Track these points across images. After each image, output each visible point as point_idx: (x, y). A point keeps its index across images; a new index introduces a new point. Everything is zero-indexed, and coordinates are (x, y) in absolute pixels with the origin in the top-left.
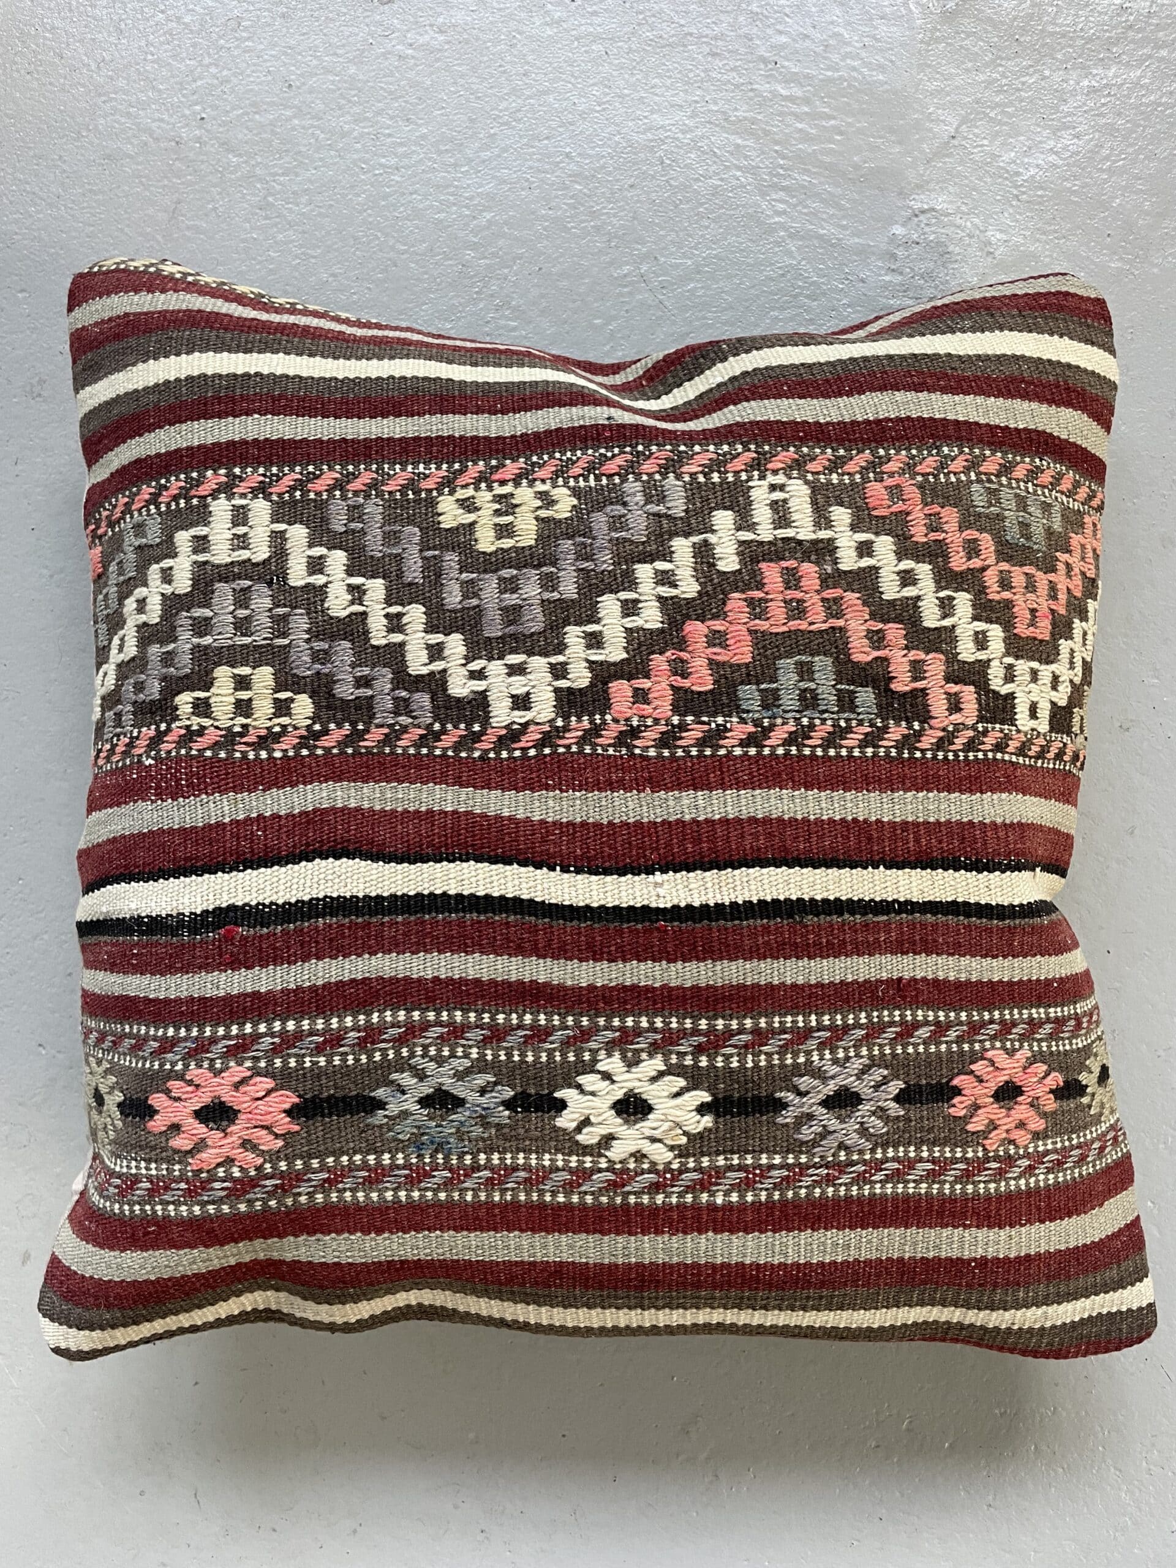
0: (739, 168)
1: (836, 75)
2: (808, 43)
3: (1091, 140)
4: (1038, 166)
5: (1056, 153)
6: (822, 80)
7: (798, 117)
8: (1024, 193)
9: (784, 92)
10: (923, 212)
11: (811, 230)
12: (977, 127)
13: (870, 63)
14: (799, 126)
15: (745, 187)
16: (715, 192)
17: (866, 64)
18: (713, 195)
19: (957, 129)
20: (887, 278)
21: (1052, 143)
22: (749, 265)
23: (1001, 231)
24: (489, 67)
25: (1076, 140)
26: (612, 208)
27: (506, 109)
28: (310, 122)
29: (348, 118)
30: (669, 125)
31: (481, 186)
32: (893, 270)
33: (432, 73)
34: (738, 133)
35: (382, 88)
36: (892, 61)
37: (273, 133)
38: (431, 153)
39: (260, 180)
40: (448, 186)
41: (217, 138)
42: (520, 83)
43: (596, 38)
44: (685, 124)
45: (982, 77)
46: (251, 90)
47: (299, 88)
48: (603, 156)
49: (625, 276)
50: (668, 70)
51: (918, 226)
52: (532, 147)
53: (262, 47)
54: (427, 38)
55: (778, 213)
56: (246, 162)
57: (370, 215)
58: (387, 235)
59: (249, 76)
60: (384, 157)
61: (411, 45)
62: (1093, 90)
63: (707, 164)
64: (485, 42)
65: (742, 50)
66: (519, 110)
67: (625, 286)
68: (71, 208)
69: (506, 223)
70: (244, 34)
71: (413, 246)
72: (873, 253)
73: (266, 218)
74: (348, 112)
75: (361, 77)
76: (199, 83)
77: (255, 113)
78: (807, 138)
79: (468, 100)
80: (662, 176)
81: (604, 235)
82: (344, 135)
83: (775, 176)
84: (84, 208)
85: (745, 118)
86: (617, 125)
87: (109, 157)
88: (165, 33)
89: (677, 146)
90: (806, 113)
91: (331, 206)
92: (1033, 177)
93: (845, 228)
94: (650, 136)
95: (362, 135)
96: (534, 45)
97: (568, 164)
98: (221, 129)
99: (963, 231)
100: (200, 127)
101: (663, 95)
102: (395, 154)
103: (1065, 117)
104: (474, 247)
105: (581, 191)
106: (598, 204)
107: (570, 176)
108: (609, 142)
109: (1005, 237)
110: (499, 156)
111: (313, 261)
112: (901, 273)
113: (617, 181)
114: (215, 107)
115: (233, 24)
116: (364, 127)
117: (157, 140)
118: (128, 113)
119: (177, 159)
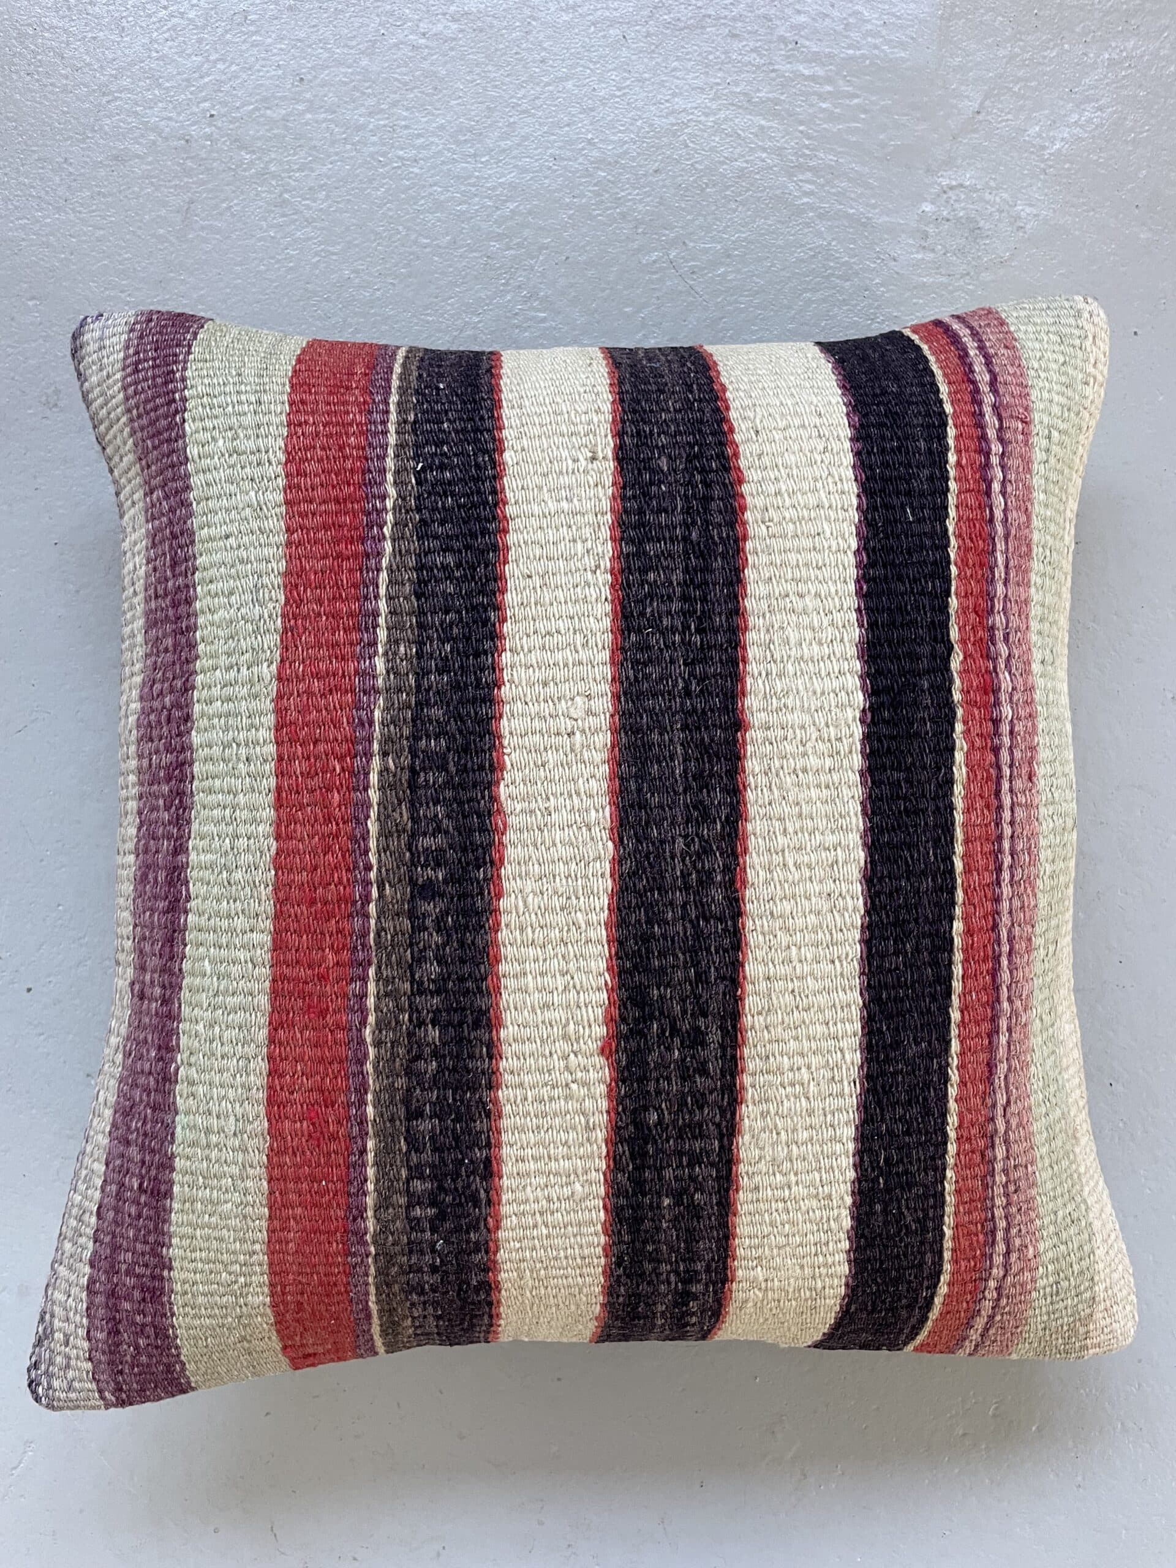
0: (764, 150)
1: (858, 53)
2: (828, 21)
3: (1115, 112)
4: (1063, 139)
5: (1081, 126)
6: (843, 59)
7: (822, 97)
8: (1051, 167)
9: (806, 72)
10: (952, 188)
11: (840, 210)
12: (1001, 102)
13: (891, 41)
14: (824, 106)
15: (771, 168)
16: (742, 174)
17: (888, 42)
18: (739, 177)
19: (981, 104)
20: (920, 256)
21: (1075, 117)
22: (780, 247)
23: (1031, 205)
24: (505, 54)
25: (1099, 113)
26: (638, 194)
27: (524, 97)
28: (323, 116)
29: (363, 110)
30: (691, 108)
31: (503, 175)
32: (924, 247)
33: (446, 63)
34: (761, 115)
35: (396, 79)
36: (912, 38)
37: (287, 128)
38: (450, 143)
39: (274, 177)
40: (469, 177)
41: (228, 135)
42: (537, 70)
43: (613, 23)
44: (707, 107)
45: (1002, 52)
46: (262, 85)
47: (311, 81)
48: (626, 142)
49: (655, 262)
50: (687, 54)
51: (947, 202)
52: (553, 134)
53: (269, 40)
54: (440, 27)
55: (807, 194)
56: (259, 159)
57: (389, 209)
58: (409, 229)
59: (259, 71)
60: (402, 149)
61: (424, 34)
62: (1112, 63)
63: (732, 146)
64: (499, 30)
65: (762, 31)
66: (538, 98)
67: (655, 273)
68: (80, 212)
69: (530, 213)
70: (252, 28)
71: (436, 239)
72: (903, 231)
73: (284, 215)
74: (363, 105)
75: (375, 68)
76: (206, 80)
77: (268, 108)
78: (832, 118)
79: (485, 89)
80: (687, 160)
81: (630, 221)
82: (359, 128)
83: (801, 156)
84: (93, 211)
85: (768, 99)
86: (639, 109)
87: (116, 158)
88: (169, 30)
89: (700, 129)
90: (829, 92)
91: (349, 200)
92: (1059, 150)
93: (874, 207)
94: (672, 120)
95: (378, 128)
96: (550, 32)
97: (591, 151)
98: (231, 126)
99: (992, 206)
100: (210, 125)
101: (683, 79)
102: (413, 146)
103: (1087, 90)
104: (499, 237)
105: (605, 177)
106: (623, 191)
107: (592, 163)
108: (631, 128)
109: (1035, 212)
110: (519, 145)
111: (334, 257)
112: (933, 250)
113: (641, 166)
114: (224, 104)
115: (238, 19)
116: (379, 120)
117: (166, 139)
118: (136, 112)
119: (187, 158)
